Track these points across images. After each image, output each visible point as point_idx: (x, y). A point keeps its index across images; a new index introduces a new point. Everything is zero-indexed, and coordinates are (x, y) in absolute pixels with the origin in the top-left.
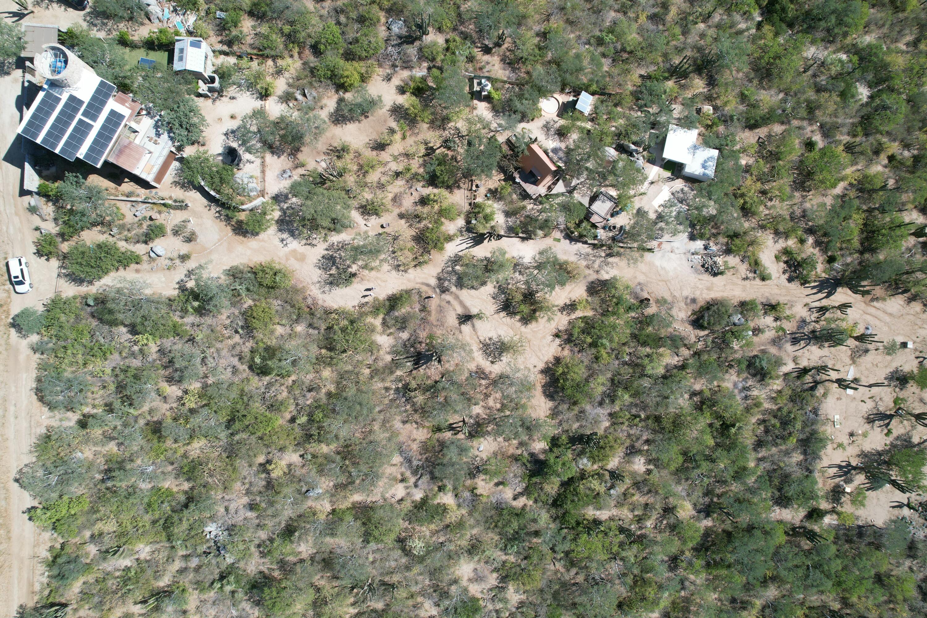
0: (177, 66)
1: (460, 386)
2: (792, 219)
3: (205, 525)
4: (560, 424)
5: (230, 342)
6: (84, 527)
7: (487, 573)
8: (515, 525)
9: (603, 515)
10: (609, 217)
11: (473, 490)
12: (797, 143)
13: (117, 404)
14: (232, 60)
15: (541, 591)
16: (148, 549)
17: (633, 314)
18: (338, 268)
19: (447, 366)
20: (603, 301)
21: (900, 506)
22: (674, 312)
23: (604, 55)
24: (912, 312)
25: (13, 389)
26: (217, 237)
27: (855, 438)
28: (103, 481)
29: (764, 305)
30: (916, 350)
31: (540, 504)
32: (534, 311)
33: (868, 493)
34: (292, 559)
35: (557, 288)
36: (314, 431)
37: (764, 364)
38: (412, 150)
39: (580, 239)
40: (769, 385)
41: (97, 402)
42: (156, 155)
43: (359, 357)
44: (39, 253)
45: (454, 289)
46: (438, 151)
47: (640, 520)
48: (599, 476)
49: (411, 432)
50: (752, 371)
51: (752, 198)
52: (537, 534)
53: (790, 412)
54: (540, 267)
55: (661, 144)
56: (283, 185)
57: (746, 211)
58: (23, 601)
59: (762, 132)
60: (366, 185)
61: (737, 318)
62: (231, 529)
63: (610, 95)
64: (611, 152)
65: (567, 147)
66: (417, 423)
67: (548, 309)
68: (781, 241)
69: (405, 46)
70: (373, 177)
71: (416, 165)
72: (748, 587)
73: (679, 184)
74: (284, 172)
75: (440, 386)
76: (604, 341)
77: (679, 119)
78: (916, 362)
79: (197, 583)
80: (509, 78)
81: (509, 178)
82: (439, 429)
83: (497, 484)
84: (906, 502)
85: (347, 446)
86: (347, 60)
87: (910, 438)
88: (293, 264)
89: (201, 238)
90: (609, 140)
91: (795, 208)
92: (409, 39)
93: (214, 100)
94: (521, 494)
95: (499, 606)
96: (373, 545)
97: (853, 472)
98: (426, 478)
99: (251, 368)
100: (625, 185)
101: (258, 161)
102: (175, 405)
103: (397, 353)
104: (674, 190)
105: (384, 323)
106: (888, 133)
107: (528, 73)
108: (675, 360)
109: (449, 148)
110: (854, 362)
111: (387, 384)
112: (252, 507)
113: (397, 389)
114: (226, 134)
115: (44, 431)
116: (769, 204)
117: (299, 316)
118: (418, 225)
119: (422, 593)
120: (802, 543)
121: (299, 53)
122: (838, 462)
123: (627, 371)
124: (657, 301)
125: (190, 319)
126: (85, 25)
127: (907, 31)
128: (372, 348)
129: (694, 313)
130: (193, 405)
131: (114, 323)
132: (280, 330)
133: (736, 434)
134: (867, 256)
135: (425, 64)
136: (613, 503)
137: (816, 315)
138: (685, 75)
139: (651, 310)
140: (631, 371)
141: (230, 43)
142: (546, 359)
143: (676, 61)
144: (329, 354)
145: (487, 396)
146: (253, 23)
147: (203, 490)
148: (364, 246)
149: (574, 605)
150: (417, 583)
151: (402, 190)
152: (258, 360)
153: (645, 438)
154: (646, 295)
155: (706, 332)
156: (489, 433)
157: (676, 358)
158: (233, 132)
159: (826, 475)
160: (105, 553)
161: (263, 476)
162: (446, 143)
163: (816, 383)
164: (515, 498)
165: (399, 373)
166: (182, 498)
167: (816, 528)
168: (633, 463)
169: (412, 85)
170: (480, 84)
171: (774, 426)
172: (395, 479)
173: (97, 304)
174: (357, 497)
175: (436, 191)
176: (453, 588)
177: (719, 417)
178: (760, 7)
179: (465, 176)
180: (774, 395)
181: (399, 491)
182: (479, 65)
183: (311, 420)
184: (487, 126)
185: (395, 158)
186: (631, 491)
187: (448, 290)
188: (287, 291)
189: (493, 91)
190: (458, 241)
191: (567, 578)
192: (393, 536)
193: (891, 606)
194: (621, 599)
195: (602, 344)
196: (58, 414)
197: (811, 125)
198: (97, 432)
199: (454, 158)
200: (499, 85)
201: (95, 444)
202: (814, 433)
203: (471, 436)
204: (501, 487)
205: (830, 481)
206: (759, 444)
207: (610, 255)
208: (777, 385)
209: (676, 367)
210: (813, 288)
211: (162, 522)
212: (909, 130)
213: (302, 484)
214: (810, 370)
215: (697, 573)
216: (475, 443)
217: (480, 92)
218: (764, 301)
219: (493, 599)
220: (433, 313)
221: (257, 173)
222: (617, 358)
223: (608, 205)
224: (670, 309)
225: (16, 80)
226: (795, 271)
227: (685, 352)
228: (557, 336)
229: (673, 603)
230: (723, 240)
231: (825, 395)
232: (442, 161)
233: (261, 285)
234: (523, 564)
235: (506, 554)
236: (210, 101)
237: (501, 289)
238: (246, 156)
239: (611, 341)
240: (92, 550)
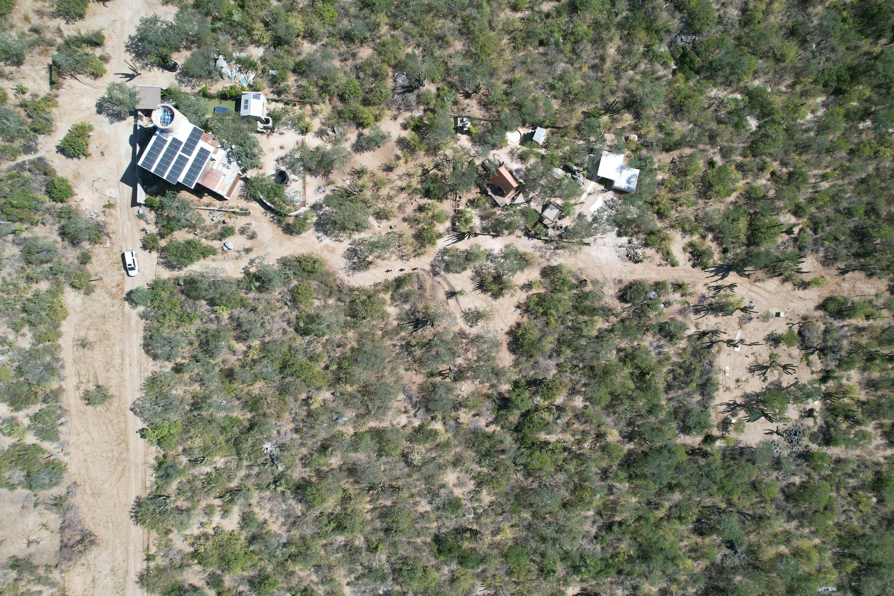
0: (243, 112)
1: (447, 343)
2: (696, 220)
3: (263, 443)
4: (520, 371)
5: (282, 311)
6: (178, 443)
7: (466, 480)
8: (487, 445)
9: (552, 438)
10: (557, 220)
11: (456, 419)
12: (701, 164)
13: (201, 356)
14: (281, 105)
15: (507, 494)
16: (223, 460)
17: (575, 291)
18: (359, 258)
19: (438, 329)
20: (552, 282)
21: (771, 433)
22: (605, 290)
23: (555, 97)
24: (785, 290)
25: (128, 345)
26: (271, 235)
27: (740, 383)
28: (191, 411)
29: (673, 285)
30: (787, 318)
31: (506, 430)
32: (502, 289)
33: (747, 424)
34: (325, 468)
35: (518, 272)
36: (342, 375)
37: (672, 328)
38: (411, 171)
39: (535, 236)
40: (676, 344)
41: (184, 355)
42: (228, 176)
43: (375, 323)
44: (144, 247)
45: (443, 273)
46: (431, 172)
47: (579, 442)
48: (548, 409)
49: (411, 377)
50: (663, 334)
51: (664, 205)
52: (503, 451)
53: (691, 364)
54: (506, 256)
55: (596, 165)
56: (320, 197)
57: (661, 215)
58: (138, 494)
59: (675, 154)
60: (379, 196)
61: (652, 294)
62: (282, 447)
63: (559, 128)
64: (559, 172)
65: (526, 168)
66: (416, 370)
67: (511, 288)
68: (687, 237)
69: (408, 94)
70: (384, 192)
71: (415, 182)
72: (659, 493)
73: (610, 195)
74: (320, 188)
75: (433, 343)
76: (553, 311)
77: (610, 146)
78: (786, 327)
79: (258, 485)
80: (484, 116)
81: (484, 192)
82: (431, 375)
83: (474, 416)
84: (775, 430)
85: (365, 387)
86: (364, 105)
87: (781, 383)
88: (326, 255)
89: (260, 237)
90: (557, 163)
91: (699, 211)
92: (409, 89)
93: (268, 135)
94: (492, 423)
95: (476, 504)
96: (384, 459)
97: (738, 408)
98: (422, 411)
99: (296, 330)
100: (568, 196)
101: (301, 181)
102: (241, 357)
103: (402, 319)
104: (606, 199)
105: (392, 298)
106: (771, 155)
107: (498, 112)
108: (606, 326)
109: (440, 170)
110: (741, 327)
111: (395, 342)
112: (297, 430)
113: (402, 346)
114: (277, 160)
115: (150, 375)
116: (679, 209)
117: (331, 293)
118: (417, 227)
119: (420, 494)
120: (700, 460)
121: (330, 100)
122: (727, 401)
123: (569, 334)
124: (592, 282)
125: (252, 295)
126: (176, 82)
127: (786, 77)
128: (384, 316)
129: (620, 290)
130: (255, 357)
131: (196, 298)
132: (317, 303)
133: (650, 380)
134: (752, 248)
135: (422, 107)
136: (559, 430)
137: (713, 292)
138: (617, 111)
139: (588, 288)
140: (572, 333)
141: (279, 93)
142: (510, 324)
143: (611, 100)
144: (353, 320)
145: (467, 350)
146: (295, 78)
147: (262, 418)
148: (378, 242)
149: (531, 505)
150: (416, 487)
151: (405, 200)
152: (302, 324)
153: (583, 382)
154: (584, 277)
155: (629, 305)
156: (468, 378)
157: (607, 324)
158: (282, 159)
159: (718, 410)
160: (194, 462)
161: (305, 408)
162: (437, 166)
163: (712, 343)
164: (487, 426)
165: (403, 334)
166: (247, 424)
167: (709, 449)
168: (574, 400)
169: (412, 123)
170: (462, 121)
171: (679, 374)
172: (400, 411)
173: (185, 284)
174: (373, 424)
175: (430, 201)
176: (442, 490)
177: (638, 367)
178: (675, 59)
179: (451, 191)
180: (680, 352)
181: (403, 420)
182: (461, 107)
183: (340, 368)
184: (467, 153)
185: (400, 177)
186: (572, 421)
187: (438, 274)
188: (322, 274)
189: (471, 127)
190: (446, 238)
191: (525, 484)
192: (398, 452)
193: (763, 505)
194: (565, 500)
195: (551, 314)
196: (159, 363)
197: (713, 148)
198: (186, 376)
199: (444, 177)
200: (476, 122)
201: (186, 384)
202: (709, 380)
203: (455, 380)
204: (477, 417)
205: (720, 415)
206: (669, 388)
207: (556, 248)
208: (683, 344)
209: (606, 330)
210: (711, 272)
211: (233, 440)
212: (786, 152)
213: (333, 414)
214: (708, 333)
215: (621, 481)
216: (458, 385)
217: (462, 128)
218: (673, 281)
219: (471, 500)
220: (428, 290)
221: (300, 189)
222: (562, 324)
223: (556, 212)
224: (602, 287)
225: (129, 124)
226: (697, 259)
227: (613, 319)
228: (518, 307)
229: (604, 504)
230: (642, 236)
231: (719, 352)
232: (435, 179)
233: (304, 270)
234: (493, 474)
235: (481, 467)
236: (265, 136)
237: (477, 273)
238: (292, 177)
239: (557, 311)
240: (184, 459)
